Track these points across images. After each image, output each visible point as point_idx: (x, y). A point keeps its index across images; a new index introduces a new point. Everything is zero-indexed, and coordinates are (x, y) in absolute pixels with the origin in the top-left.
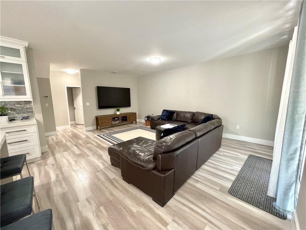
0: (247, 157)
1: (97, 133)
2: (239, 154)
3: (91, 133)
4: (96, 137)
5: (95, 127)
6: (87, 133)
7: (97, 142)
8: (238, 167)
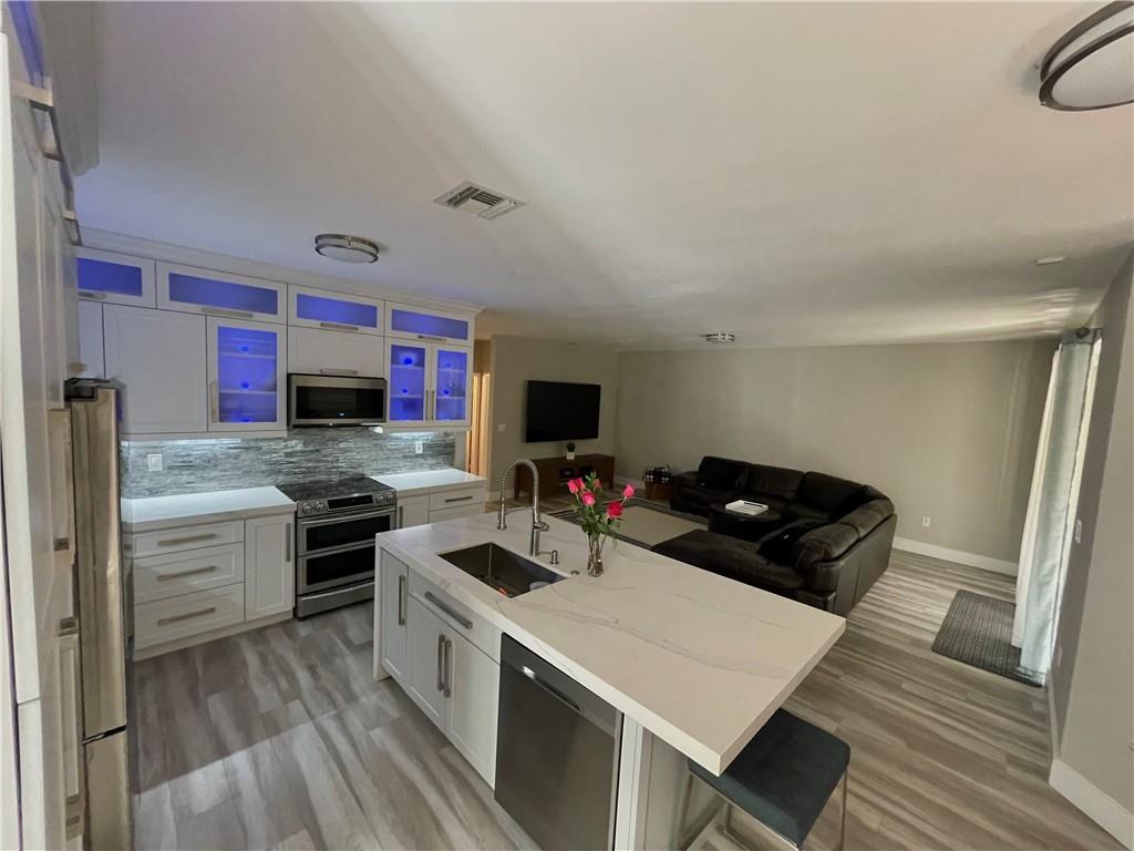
0: (952, 595)
2: (935, 587)
8: (940, 612)
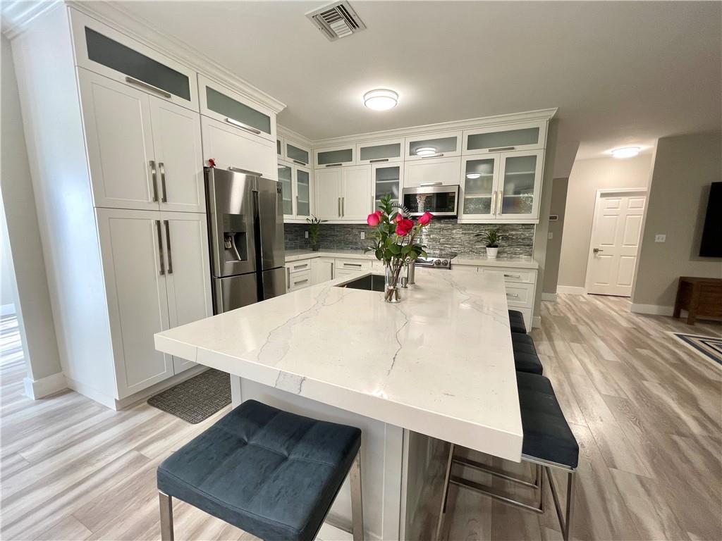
1: (674, 329)
3: (652, 323)
4: (672, 339)
5: (670, 310)
6: (639, 320)
7: (674, 353)
